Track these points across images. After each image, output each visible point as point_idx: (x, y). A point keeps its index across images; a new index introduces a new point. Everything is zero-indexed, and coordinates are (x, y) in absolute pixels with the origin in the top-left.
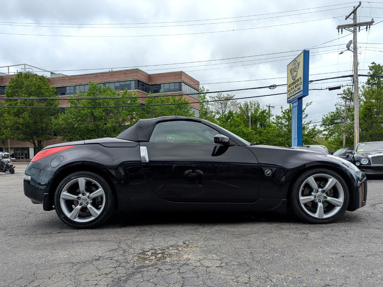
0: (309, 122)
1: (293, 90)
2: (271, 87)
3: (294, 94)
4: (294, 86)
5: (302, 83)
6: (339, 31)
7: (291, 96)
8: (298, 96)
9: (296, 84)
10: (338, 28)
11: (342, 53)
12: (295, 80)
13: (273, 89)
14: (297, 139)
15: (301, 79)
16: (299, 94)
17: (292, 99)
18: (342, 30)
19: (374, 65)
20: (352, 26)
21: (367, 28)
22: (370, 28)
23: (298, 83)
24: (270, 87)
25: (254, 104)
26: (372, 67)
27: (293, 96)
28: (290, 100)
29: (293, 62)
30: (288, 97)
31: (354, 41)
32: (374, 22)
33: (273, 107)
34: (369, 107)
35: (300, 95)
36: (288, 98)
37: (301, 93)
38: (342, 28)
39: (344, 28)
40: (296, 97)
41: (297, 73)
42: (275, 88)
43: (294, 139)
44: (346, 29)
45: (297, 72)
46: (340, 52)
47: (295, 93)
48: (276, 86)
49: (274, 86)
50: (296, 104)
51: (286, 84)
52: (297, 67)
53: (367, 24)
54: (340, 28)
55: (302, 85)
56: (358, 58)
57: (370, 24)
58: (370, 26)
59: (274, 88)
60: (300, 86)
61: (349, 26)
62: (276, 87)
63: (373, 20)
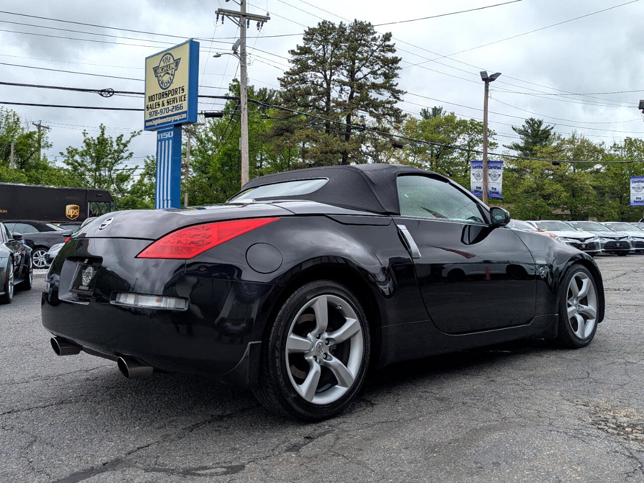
0: (134, 167)
1: (161, 107)
2: (103, 93)
3: (163, 115)
4: (165, 100)
5: (187, 99)
6: (218, 18)
7: (156, 119)
8: (175, 121)
9: (170, 97)
10: (218, 12)
11: (218, 56)
12: (167, 90)
13: (107, 97)
14: (169, 202)
15: (183, 90)
16: (177, 118)
17: (158, 125)
18: (223, 17)
19: (235, 83)
20: (239, 16)
21: (258, 25)
22: (262, 25)
23: (174, 96)
24: (101, 92)
25: (7, 117)
26: (234, 86)
27: (161, 118)
28: (154, 125)
29: (164, 54)
30: (148, 118)
31: (242, 42)
32: (269, 18)
33: (48, 128)
34: (230, 152)
35: (180, 120)
36: (146, 121)
37: (184, 116)
38: (223, 15)
39: (227, 16)
40: (171, 122)
41: (172, 77)
42: (111, 96)
43: (163, 200)
44: (229, 18)
45: (173, 75)
46: (215, 54)
47: (166, 114)
48: (114, 92)
49: (109, 92)
50: (170, 135)
51: (143, 94)
52: (173, 66)
53: (259, 19)
54: (221, 12)
55: (187, 102)
56: (248, 71)
57: (263, 20)
58: (262, 23)
59: (109, 95)
60: (181, 103)
61: (235, 14)
62: (113, 94)
63: (268, 15)
